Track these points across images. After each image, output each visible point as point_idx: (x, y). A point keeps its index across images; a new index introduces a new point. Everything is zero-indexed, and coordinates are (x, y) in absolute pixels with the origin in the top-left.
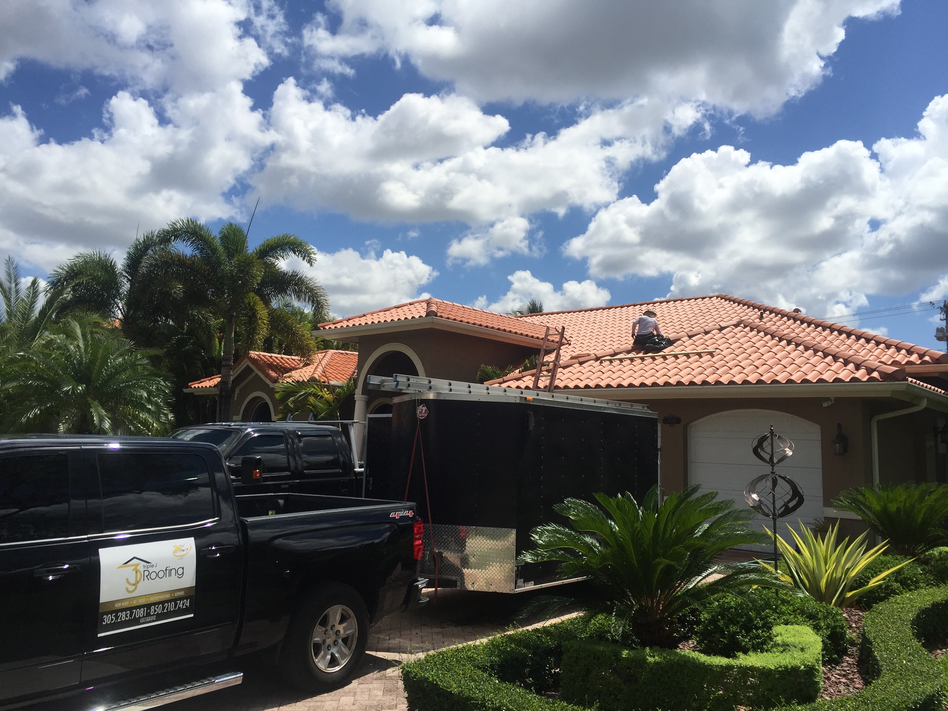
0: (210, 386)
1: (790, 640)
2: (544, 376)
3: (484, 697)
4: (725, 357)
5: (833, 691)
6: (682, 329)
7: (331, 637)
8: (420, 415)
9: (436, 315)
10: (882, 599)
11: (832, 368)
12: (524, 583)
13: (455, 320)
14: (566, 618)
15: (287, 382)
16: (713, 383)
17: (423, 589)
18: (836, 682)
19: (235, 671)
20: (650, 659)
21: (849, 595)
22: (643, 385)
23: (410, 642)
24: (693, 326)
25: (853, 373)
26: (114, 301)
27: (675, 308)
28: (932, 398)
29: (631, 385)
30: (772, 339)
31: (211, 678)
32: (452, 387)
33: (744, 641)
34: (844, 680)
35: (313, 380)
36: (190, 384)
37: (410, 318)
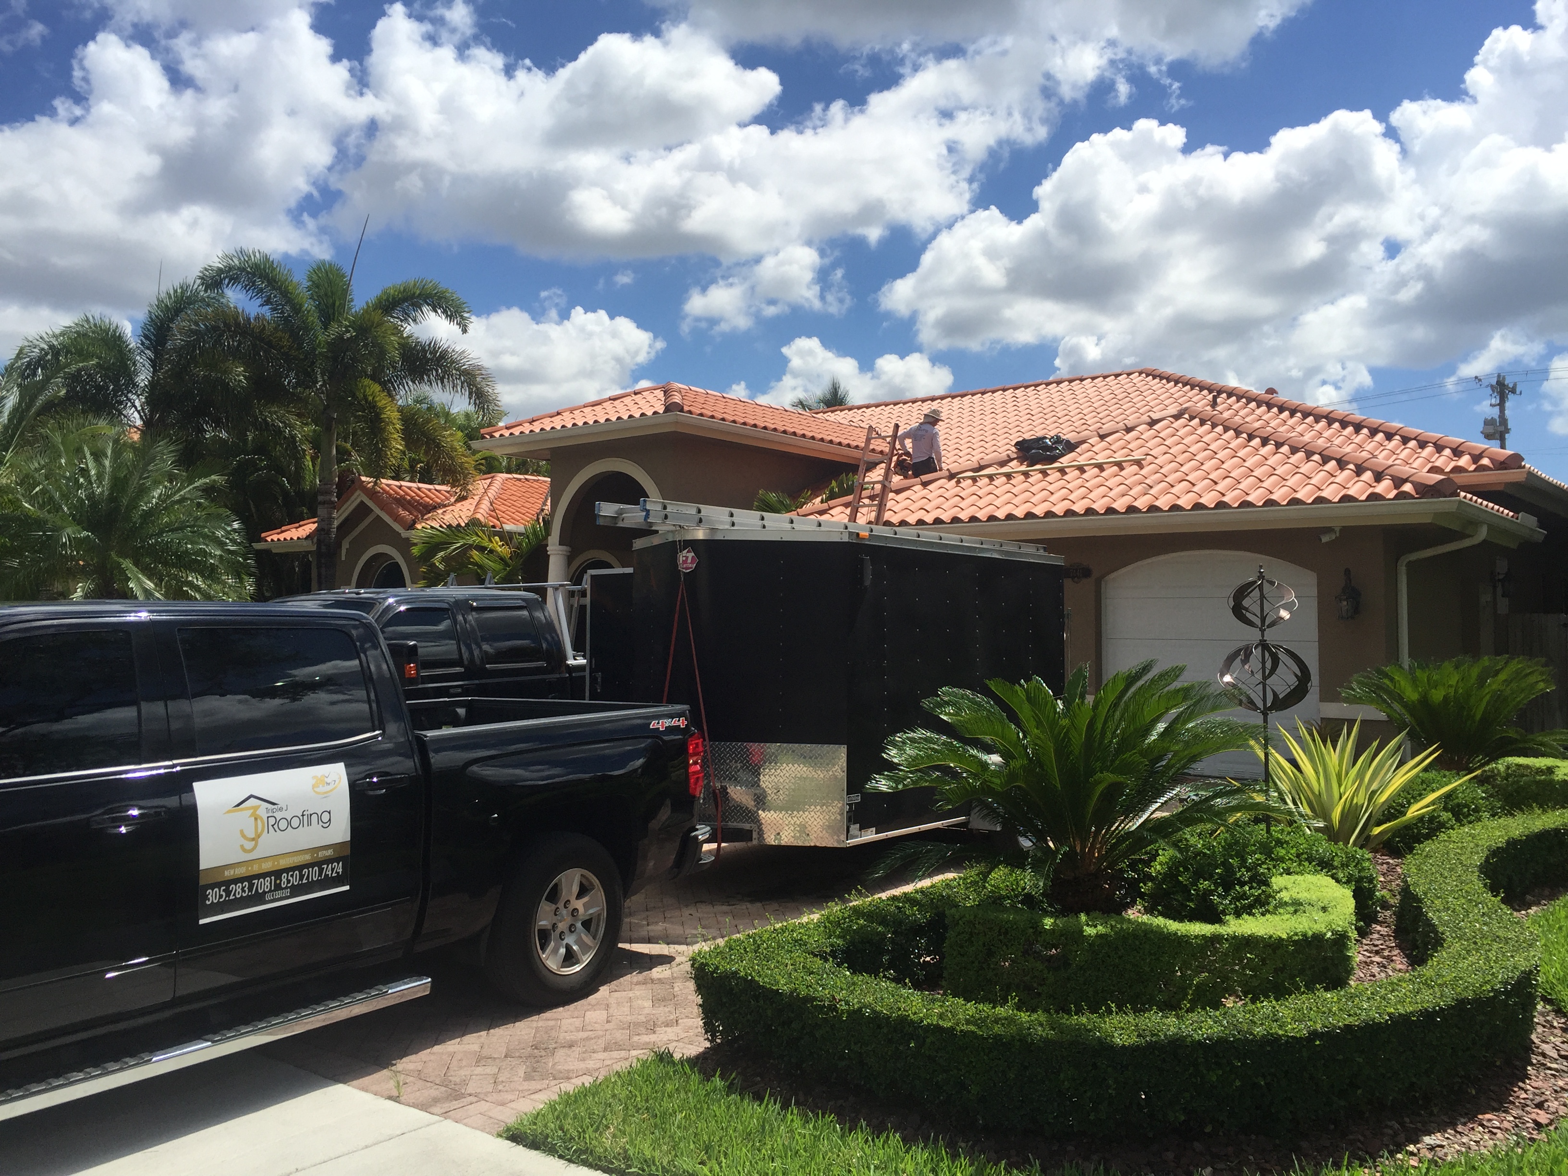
0: (298, 538)
1: (1303, 896)
2: (865, 506)
3: (833, 997)
4: (1161, 467)
5: (1362, 975)
6: (1085, 427)
7: (564, 920)
8: (685, 566)
9: (682, 410)
10: (1428, 837)
11: (1337, 480)
12: (860, 830)
13: (713, 417)
14: (938, 879)
15: (432, 527)
16: (1145, 510)
17: (705, 845)
18: (1366, 962)
19: (420, 974)
20: (1089, 931)
21: (1377, 830)
22: (1029, 515)
23: (681, 928)
24: (1103, 421)
25: (1371, 486)
26: (126, 396)
27: (1071, 392)
28: (1496, 525)
29: (1010, 517)
30: (1237, 437)
31: (381, 987)
32: (734, 519)
33: (1222, 903)
34: (1377, 959)
35: (474, 523)
36: (263, 535)
37: (637, 415)
